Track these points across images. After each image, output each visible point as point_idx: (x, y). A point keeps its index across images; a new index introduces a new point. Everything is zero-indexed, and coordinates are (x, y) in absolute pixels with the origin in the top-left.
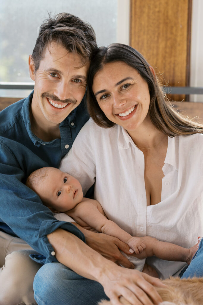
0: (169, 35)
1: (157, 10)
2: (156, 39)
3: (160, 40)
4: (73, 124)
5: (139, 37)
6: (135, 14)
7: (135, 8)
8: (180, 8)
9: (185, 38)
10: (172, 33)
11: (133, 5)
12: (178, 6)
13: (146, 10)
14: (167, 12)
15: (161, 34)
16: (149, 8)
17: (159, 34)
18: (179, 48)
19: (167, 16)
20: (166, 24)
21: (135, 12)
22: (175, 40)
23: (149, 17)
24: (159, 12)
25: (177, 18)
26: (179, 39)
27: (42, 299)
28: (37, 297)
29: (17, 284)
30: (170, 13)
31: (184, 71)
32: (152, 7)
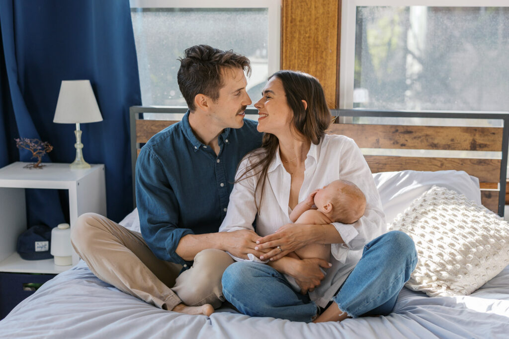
0: (319, 60)
1: (307, 35)
2: (307, 63)
3: (311, 65)
4: (227, 141)
5: (290, 61)
6: (286, 39)
7: (286, 34)
8: (329, 34)
9: (335, 63)
10: (322, 58)
11: (284, 31)
12: (327, 32)
13: (297, 35)
14: (317, 37)
15: (312, 58)
16: (300, 33)
17: (310, 58)
18: (328, 72)
19: (317, 42)
20: (316, 49)
21: (286, 37)
22: (325, 64)
23: (299, 42)
24: (309, 37)
25: (326, 44)
26: (328, 63)
27: (229, 292)
28: (225, 291)
29: (210, 276)
30: (320, 38)
31: (334, 93)
32: (302, 32)
